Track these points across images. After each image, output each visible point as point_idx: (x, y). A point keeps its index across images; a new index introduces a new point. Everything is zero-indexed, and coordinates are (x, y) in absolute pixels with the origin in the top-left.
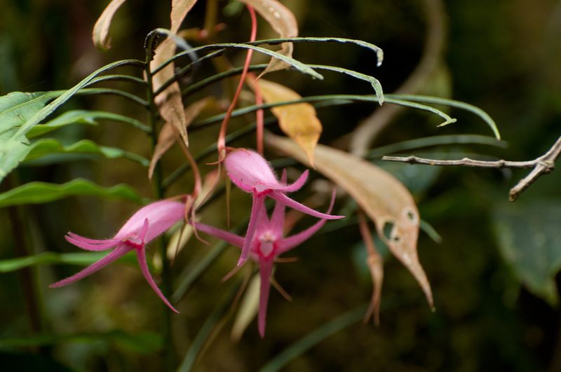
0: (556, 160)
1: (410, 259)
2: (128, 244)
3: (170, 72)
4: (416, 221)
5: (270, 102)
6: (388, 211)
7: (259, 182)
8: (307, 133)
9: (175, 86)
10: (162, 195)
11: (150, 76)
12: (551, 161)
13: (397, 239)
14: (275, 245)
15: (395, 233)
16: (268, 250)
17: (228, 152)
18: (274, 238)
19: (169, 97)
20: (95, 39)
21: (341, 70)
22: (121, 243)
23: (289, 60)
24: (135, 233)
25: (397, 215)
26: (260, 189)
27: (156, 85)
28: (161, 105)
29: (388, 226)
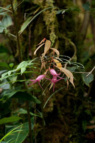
0: (92, 73)
1: (72, 83)
2: (37, 80)
3: (43, 59)
4: (73, 77)
5: (56, 62)
6: (70, 76)
7: (54, 74)
8: (60, 67)
9: (44, 60)
10: (41, 74)
11: (41, 59)
12: (91, 73)
13: (71, 80)
14: (56, 81)
15: (70, 79)
16: (54, 81)
17: (50, 69)
18: (55, 80)
19: (43, 62)
20: (34, 54)
21: (65, 60)
22: (36, 80)
23: (58, 58)
24: (38, 79)
25: (71, 77)
26: (54, 75)
27: (41, 60)
28: (42, 62)
29: (70, 78)
